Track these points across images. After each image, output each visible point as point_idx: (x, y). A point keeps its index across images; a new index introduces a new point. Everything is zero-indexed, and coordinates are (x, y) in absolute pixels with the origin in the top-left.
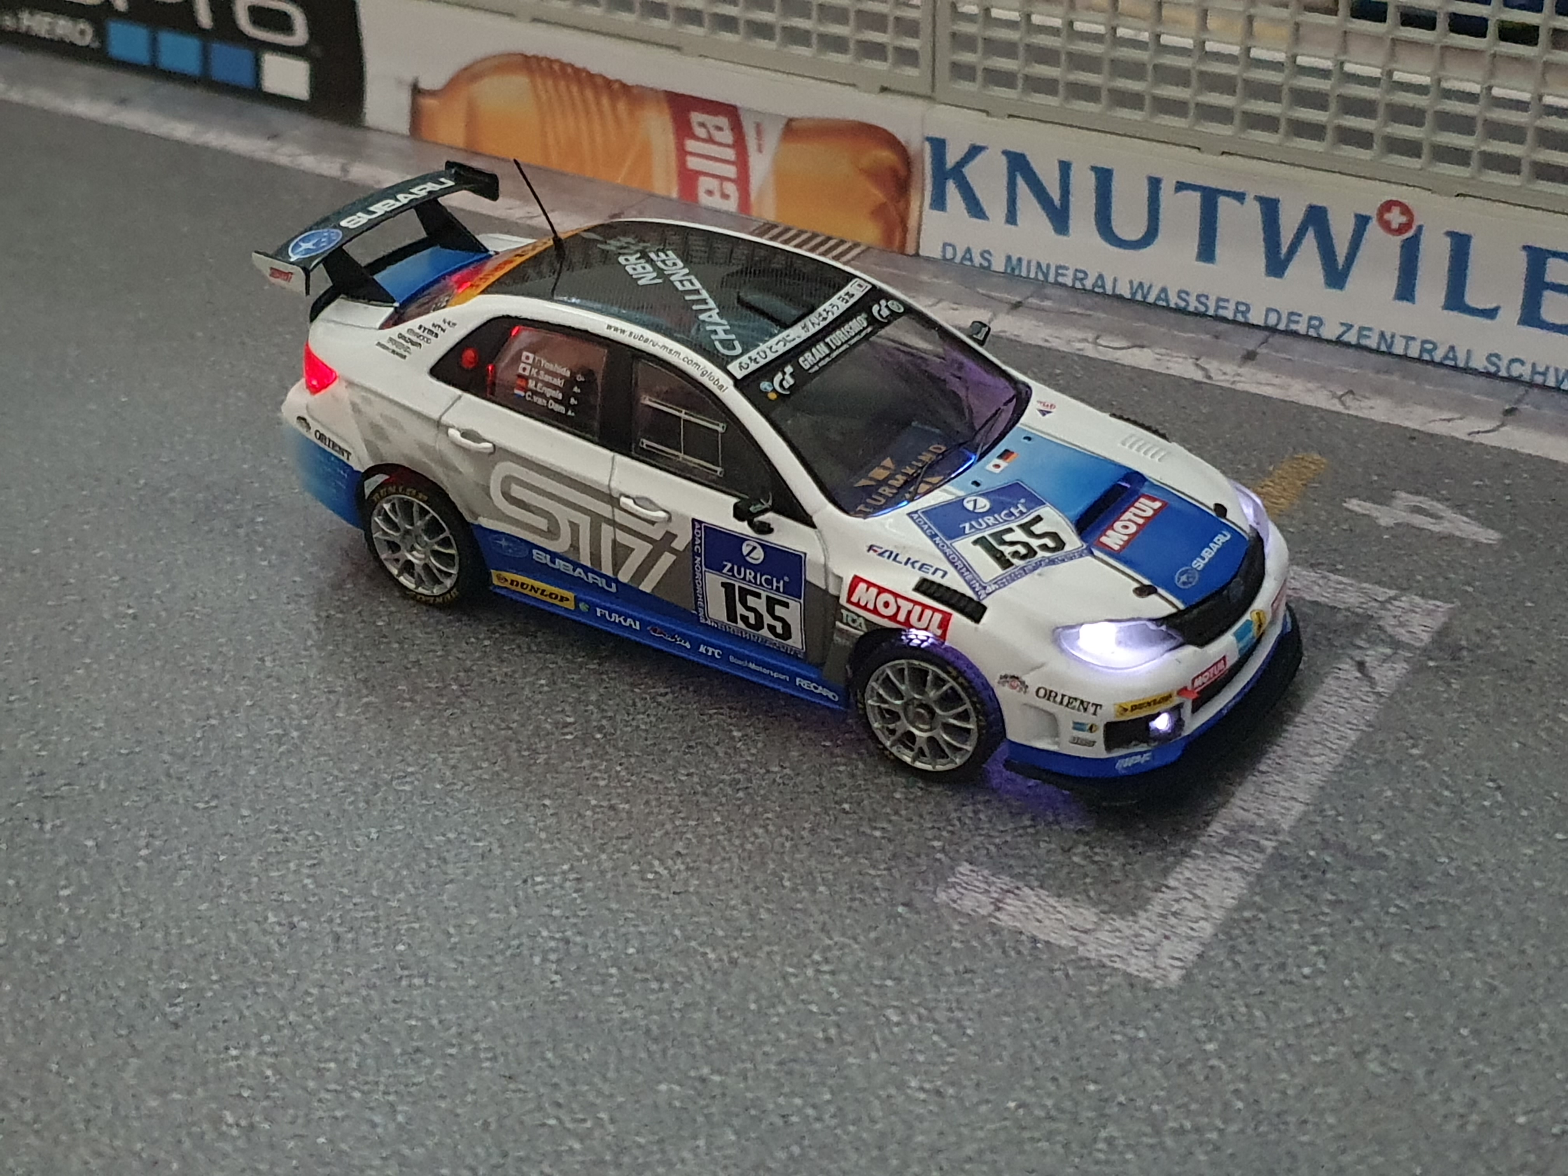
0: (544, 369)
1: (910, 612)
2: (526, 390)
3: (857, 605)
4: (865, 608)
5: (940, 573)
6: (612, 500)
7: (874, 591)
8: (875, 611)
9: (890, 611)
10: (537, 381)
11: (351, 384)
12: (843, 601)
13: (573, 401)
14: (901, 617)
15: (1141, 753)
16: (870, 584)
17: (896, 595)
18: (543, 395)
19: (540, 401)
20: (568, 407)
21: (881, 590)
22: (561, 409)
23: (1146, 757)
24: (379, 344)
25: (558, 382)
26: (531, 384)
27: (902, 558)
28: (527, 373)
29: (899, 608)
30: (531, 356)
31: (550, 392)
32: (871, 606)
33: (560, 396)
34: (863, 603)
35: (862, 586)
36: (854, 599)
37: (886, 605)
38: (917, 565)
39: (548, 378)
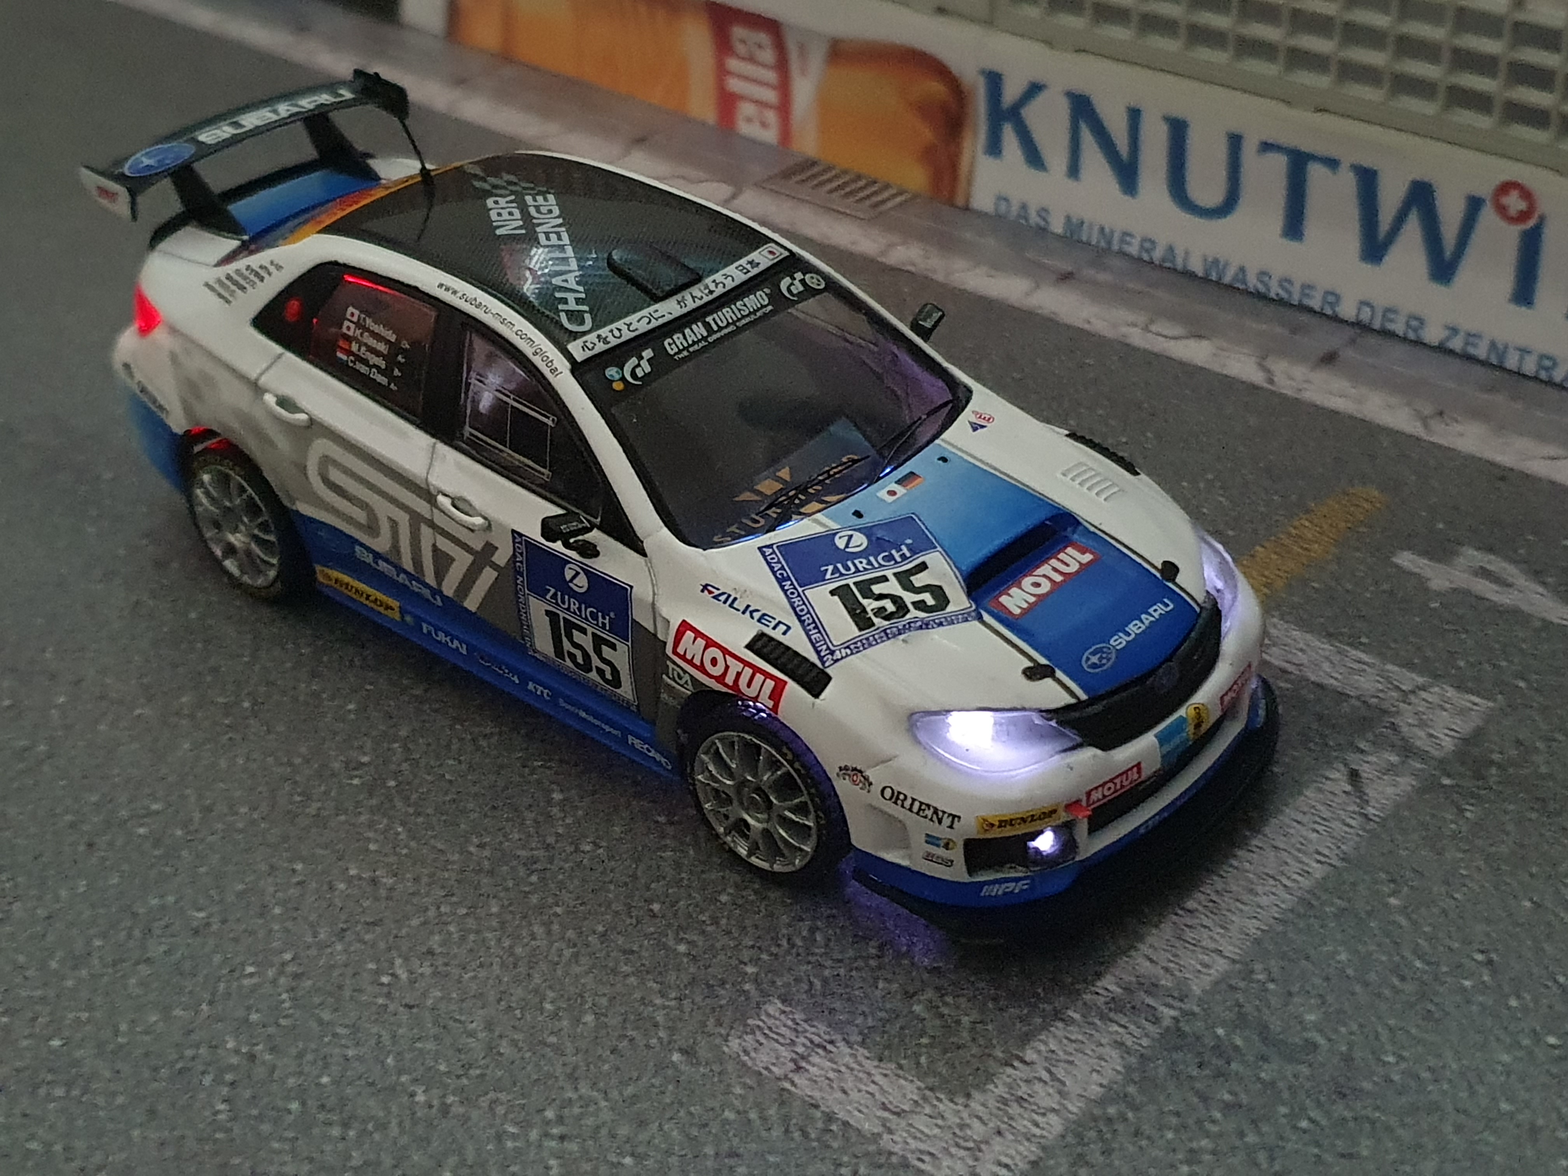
0: (368, 330)
1: (739, 674)
2: (349, 353)
3: (683, 657)
4: (690, 662)
5: (782, 628)
6: (428, 495)
7: (701, 642)
8: (702, 668)
9: (717, 671)
10: (361, 344)
11: (173, 330)
12: (669, 650)
13: (397, 372)
14: (730, 680)
15: (1017, 880)
16: (698, 634)
17: (725, 651)
18: (365, 362)
19: (363, 369)
20: (392, 379)
21: (710, 643)
22: (382, 380)
23: (1022, 885)
24: (207, 285)
25: (382, 347)
26: (354, 347)
27: (740, 605)
28: (351, 333)
29: (727, 667)
30: (357, 312)
31: (374, 360)
32: (697, 661)
33: (383, 365)
34: (689, 657)
35: (689, 635)
36: (680, 650)
37: (714, 662)
38: (757, 615)
39: (372, 342)
